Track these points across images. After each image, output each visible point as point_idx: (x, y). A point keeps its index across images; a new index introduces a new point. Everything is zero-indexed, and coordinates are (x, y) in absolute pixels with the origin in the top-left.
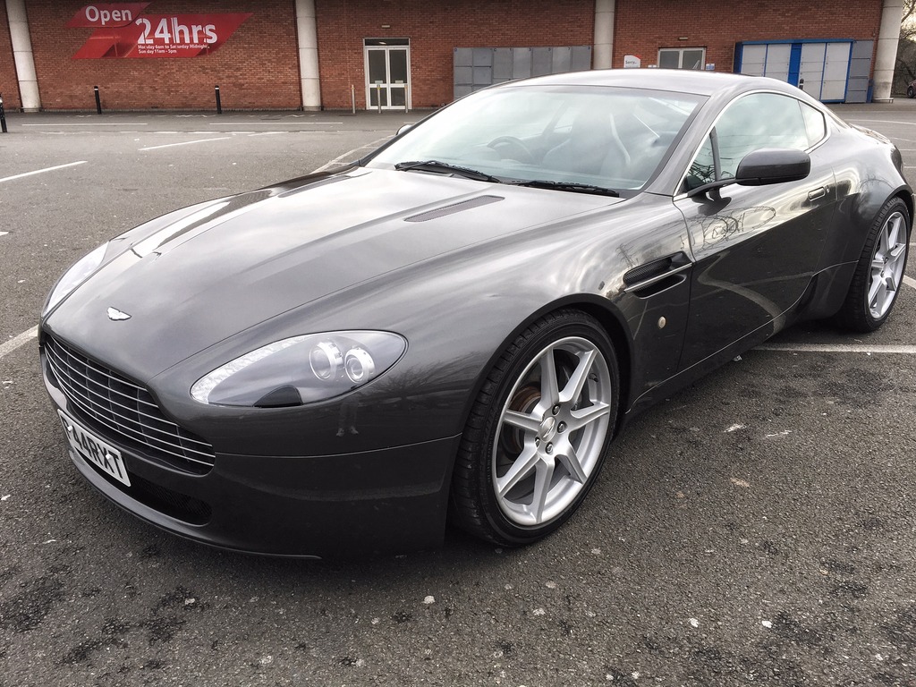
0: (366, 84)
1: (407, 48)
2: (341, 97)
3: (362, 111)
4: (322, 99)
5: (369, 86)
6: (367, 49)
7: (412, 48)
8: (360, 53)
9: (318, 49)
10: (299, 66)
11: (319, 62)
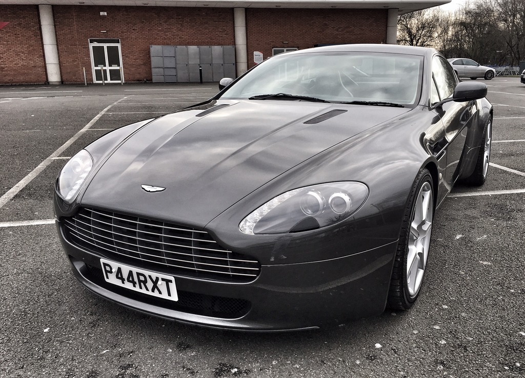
0: (92, 67)
1: (119, 45)
2: (75, 75)
3: (91, 84)
4: (61, 77)
5: (94, 68)
6: (91, 45)
7: (122, 45)
8: (87, 48)
9: (57, 45)
10: (44, 56)
11: (58, 53)
